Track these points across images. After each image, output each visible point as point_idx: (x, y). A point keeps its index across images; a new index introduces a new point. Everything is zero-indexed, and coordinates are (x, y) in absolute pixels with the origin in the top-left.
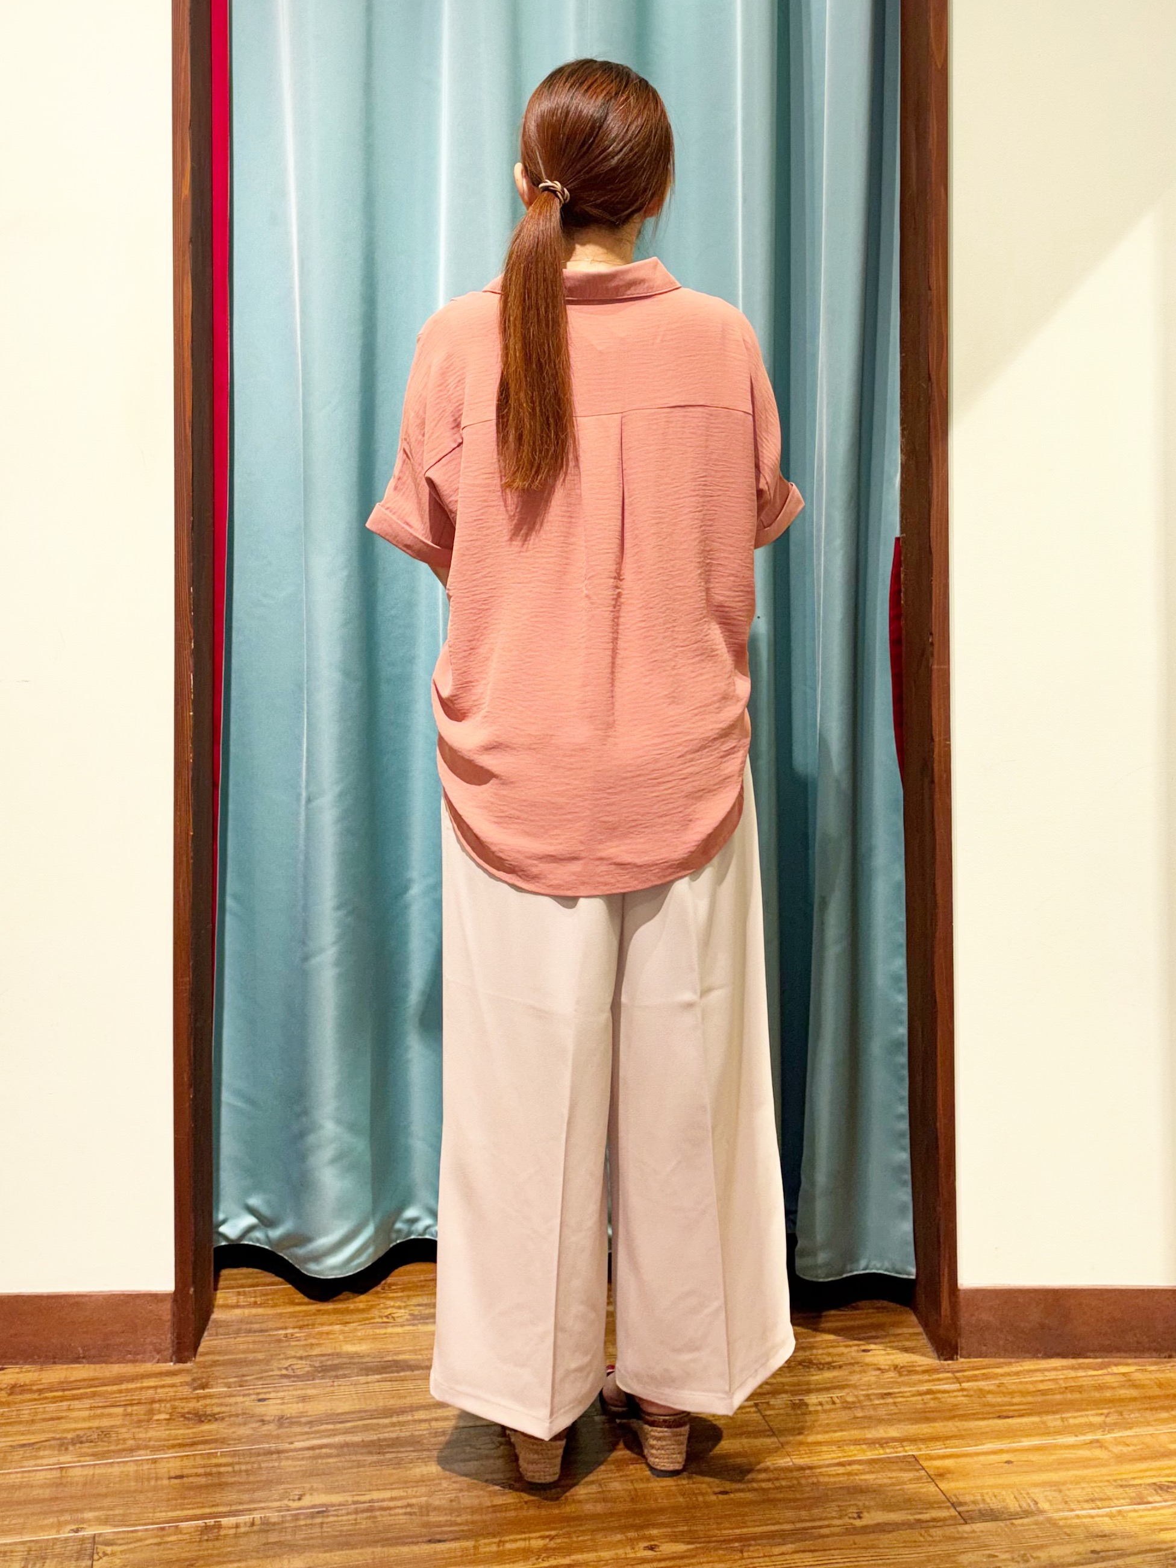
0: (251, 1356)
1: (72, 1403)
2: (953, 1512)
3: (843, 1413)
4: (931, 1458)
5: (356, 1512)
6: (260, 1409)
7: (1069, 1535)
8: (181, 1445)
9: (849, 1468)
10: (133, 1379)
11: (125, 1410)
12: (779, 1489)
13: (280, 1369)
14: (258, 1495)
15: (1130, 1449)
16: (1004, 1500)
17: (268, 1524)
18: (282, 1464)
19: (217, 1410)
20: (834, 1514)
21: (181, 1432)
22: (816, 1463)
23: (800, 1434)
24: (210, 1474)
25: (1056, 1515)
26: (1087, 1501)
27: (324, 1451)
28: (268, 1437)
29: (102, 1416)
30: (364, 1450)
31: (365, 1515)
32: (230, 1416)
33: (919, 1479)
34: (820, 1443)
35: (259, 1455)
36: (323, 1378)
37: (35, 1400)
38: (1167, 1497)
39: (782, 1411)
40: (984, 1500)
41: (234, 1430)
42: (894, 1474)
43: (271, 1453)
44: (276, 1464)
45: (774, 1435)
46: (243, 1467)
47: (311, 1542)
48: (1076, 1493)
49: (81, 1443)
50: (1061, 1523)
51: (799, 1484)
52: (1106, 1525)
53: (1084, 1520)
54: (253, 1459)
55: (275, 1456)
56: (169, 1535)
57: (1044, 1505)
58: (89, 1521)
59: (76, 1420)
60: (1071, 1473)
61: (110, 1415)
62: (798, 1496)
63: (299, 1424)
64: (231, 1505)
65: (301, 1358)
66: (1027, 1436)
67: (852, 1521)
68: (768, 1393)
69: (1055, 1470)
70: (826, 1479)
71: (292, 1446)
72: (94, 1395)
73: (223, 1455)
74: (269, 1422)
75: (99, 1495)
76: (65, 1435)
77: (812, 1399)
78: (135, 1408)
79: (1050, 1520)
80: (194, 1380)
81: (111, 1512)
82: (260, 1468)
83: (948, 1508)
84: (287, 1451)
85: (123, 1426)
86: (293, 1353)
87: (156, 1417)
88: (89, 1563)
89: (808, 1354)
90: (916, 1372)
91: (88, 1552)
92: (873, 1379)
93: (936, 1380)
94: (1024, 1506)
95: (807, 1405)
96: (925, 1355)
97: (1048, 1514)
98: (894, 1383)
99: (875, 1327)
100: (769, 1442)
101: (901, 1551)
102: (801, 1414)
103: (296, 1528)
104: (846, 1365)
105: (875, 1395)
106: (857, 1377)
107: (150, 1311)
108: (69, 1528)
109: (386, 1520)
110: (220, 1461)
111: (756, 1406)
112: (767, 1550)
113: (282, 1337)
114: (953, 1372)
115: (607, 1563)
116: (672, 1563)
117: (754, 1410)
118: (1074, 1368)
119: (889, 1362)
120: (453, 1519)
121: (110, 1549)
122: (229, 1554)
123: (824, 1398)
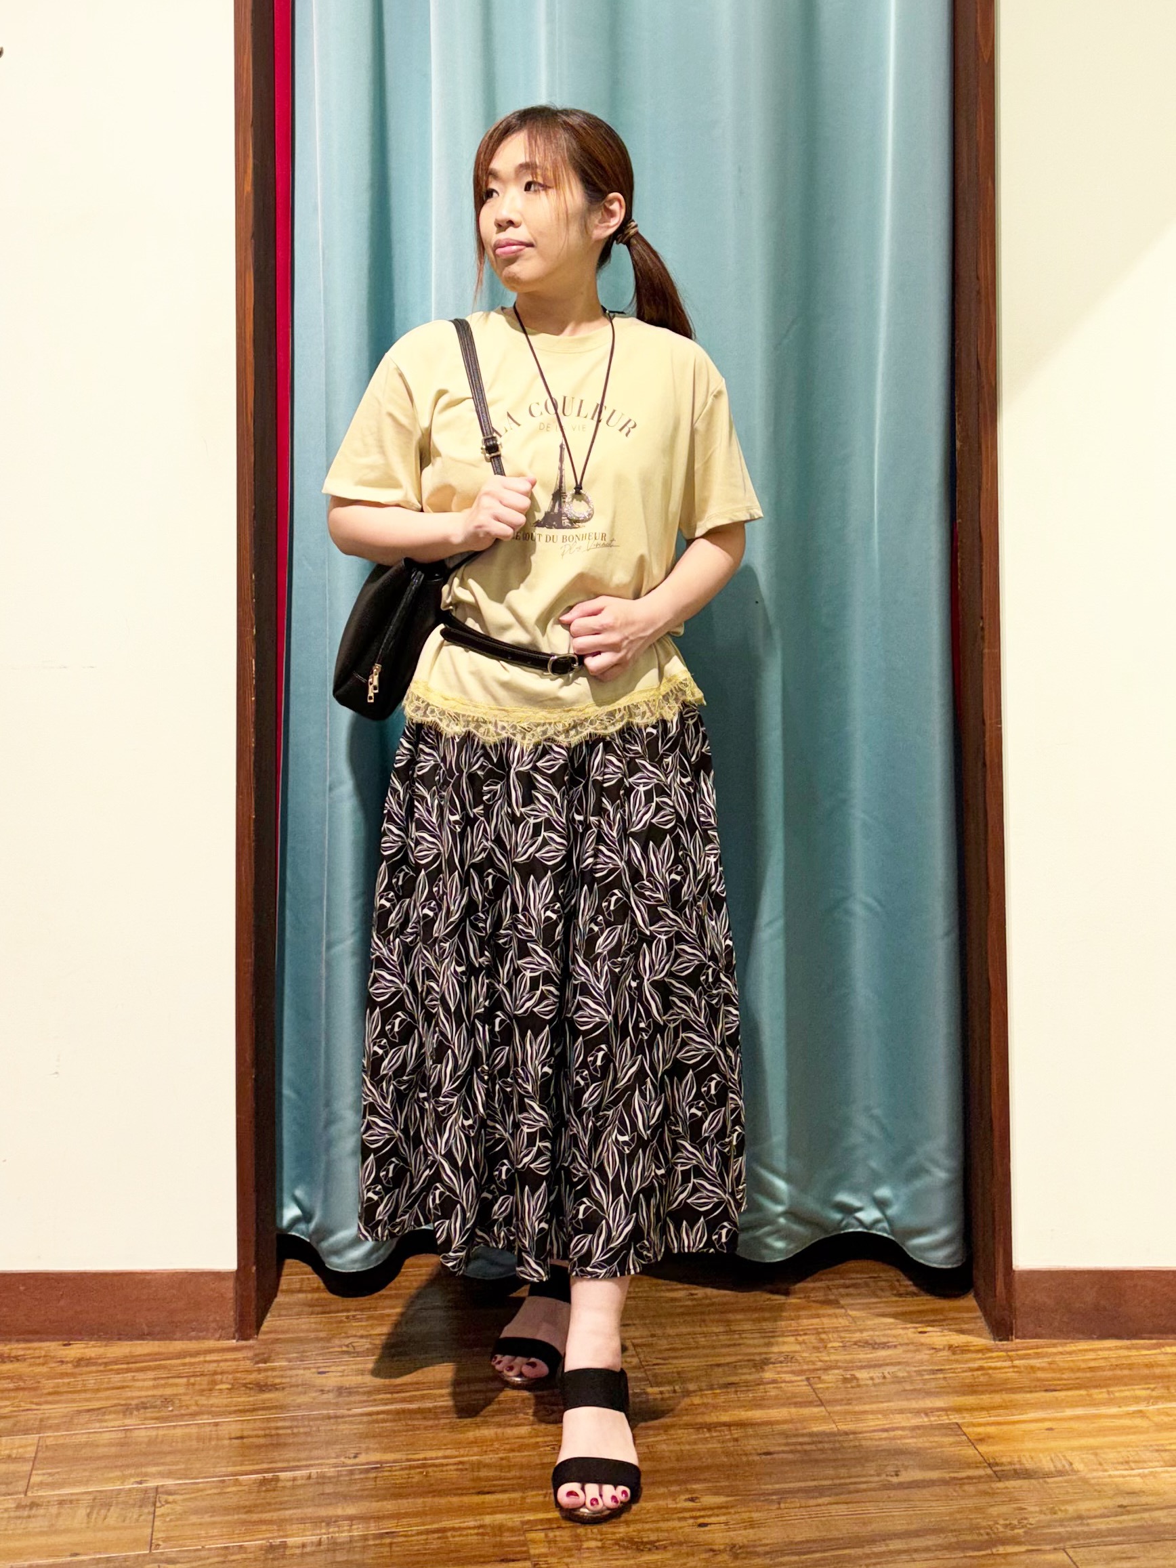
0: (312, 1335)
1: (137, 1374)
2: (989, 1471)
3: (893, 1386)
4: (974, 1425)
5: (411, 1468)
6: (320, 1380)
7: (1099, 1492)
8: (240, 1411)
9: (892, 1434)
10: (195, 1354)
11: (188, 1381)
12: (822, 1451)
13: (340, 1346)
14: (315, 1453)
15: (1171, 1419)
16: (1041, 1461)
17: (323, 1477)
18: (341, 1427)
19: (277, 1381)
20: (873, 1472)
21: (242, 1399)
22: (860, 1430)
23: (848, 1404)
24: (270, 1436)
25: (1089, 1476)
26: (1122, 1463)
27: (381, 1416)
28: (326, 1404)
29: (164, 1386)
30: (419, 1416)
31: (419, 1470)
32: (291, 1386)
33: (960, 1442)
34: (865, 1412)
35: (316, 1419)
37: (101, 1371)
39: (830, 1385)
40: (1020, 1461)
41: (293, 1398)
42: (936, 1439)
43: (329, 1418)
44: (334, 1428)
45: (822, 1403)
46: (302, 1430)
47: (365, 1493)
48: (1112, 1455)
49: (146, 1408)
50: (1093, 1481)
51: (844, 1448)
52: (1137, 1483)
53: (1116, 1479)
54: (311, 1423)
55: (332, 1421)
56: (228, 1486)
57: (1078, 1466)
58: (154, 1474)
59: (141, 1389)
60: (1107, 1439)
62: (840, 1456)
63: (358, 1393)
64: (288, 1461)
65: (362, 1337)
66: (1068, 1407)
67: (890, 1478)
68: (818, 1370)
69: (1094, 1436)
70: (869, 1443)
71: (351, 1412)
72: (158, 1367)
73: (284, 1419)
74: (329, 1391)
75: (159, 1453)
76: (129, 1402)
77: (862, 1375)
78: (198, 1378)
79: (1083, 1479)
80: (256, 1355)
81: (174, 1467)
82: (319, 1431)
83: (984, 1467)
84: (344, 1416)
85: (185, 1394)
86: (354, 1333)
87: (219, 1387)
88: (152, 1509)
89: (865, 1335)
90: (969, 1351)
91: (152, 1500)
92: (926, 1357)
93: (986, 1358)
94: (1060, 1466)
95: (857, 1379)
96: (980, 1336)
97: (1083, 1474)
98: (949, 1361)
99: (934, 1311)
100: (816, 1410)
101: (934, 1504)
102: (852, 1387)
103: (352, 1482)
104: (900, 1344)
105: (925, 1370)
106: (909, 1355)
107: (213, 1290)
108: (133, 1480)
109: (439, 1475)
110: (280, 1424)
111: (808, 1379)
112: (803, 1503)
113: (344, 1319)
114: (1007, 1351)
115: (648, 1512)
116: (710, 1513)
117: (805, 1383)
118: (1128, 1348)
119: (945, 1343)
120: (503, 1474)
121: (171, 1498)
122: (286, 1502)
123: (876, 1373)
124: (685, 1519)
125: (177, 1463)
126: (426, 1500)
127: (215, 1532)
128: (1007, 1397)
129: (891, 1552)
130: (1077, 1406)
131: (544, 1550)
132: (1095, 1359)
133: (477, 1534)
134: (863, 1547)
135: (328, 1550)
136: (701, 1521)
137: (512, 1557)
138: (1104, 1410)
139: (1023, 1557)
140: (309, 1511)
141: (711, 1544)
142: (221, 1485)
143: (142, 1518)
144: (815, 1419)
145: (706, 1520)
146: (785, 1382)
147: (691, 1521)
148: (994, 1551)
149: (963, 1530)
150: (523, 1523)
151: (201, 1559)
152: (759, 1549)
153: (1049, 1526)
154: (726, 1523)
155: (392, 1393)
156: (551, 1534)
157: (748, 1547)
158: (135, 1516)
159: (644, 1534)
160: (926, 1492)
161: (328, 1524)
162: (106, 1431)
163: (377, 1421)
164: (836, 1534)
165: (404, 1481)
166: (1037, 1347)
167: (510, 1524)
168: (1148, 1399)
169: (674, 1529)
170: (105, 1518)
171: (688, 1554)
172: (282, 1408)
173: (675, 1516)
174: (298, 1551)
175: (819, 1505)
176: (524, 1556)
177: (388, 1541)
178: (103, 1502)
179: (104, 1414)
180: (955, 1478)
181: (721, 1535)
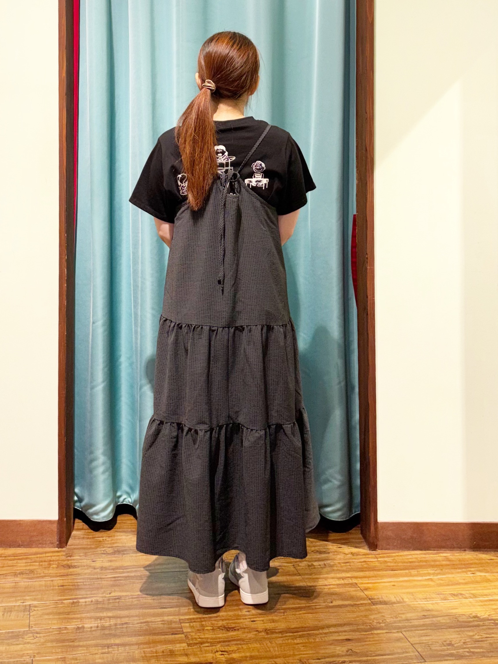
0: (89, 547)
1: (18, 561)
2: (369, 602)
3: (329, 568)
4: (362, 583)
6: (93, 564)
7: (415, 610)
8: (62, 576)
9: (329, 587)
10: (42, 553)
11: (39, 564)
13: (101, 551)
14: (93, 592)
15: (444, 582)
16: (390, 598)
17: (98, 601)
18: (103, 582)
19: (76, 564)
20: (322, 602)
21: (62, 571)
22: (316, 585)
23: (310, 575)
24: (75, 585)
25: (411, 603)
26: (424, 599)
27: (119, 578)
28: (97, 573)
29: (30, 565)
31: (136, 599)
32: (82, 566)
33: (358, 590)
34: (318, 578)
35: (93, 579)
36: (119, 554)
37: (3, 560)
38: (456, 598)
39: (303, 568)
40: (382, 598)
41: (83, 571)
42: (346, 589)
43: (98, 579)
44: (100, 582)
45: (300, 575)
46: (87, 583)
47: (114, 608)
48: (420, 596)
49: (23, 574)
50: (412, 606)
52: (430, 607)
53: (422, 605)
54: (91, 581)
55: (100, 580)
56: (59, 605)
57: (406, 600)
58: (28, 599)
59: (21, 566)
60: (418, 589)
61: (33, 565)
63: (109, 569)
64: (83, 595)
65: (109, 547)
66: (400, 577)
67: (329, 604)
69: (412, 588)
70: (320, 590)
71: (106, 577)
72: (27, 558)
73: (80, 579)
74: (97, 568)
75: (30, 591)
76: (16, 571)
77: (315, 564)
78: (43, 563)
79: (409, 605)
80: (66, 554)
81: (37, 597)
82: (94, 584)
83: (367, 600)
84: (104, 578)
85: (39, 569)
86: (106, 546)
87: (52, 566)
88: (28, 613)
89: (316, 548)
90: (360, 555)
91: (28, 610)
92: (342, 557)
93: (368, 558)
94: (398, 599)
95: (314, 565)
96: (364, 549)
97: (407, 603)
98: (351, 558)
99: (344, 539)
100: (298, 578)
101: (348, 614)
102: (312, 569)
103: (109, 603)
104: (331, 552)
105: (342, 562)
106: (335, 556)
107: (48, 527)
108: (20, 602)
109: (145, 601)
110: (78, 581)
111: (293, 565)
112: (294, 613)
113: (102, 540)
114: (375, 555)
115: (230, 616)
116: (256, 616)
117: (292, 567)
118: (425, 554)
119: (349, 551)
120: (171, 601)
121: (36, 609)
122: (83, 611)
123: (320, 563)
124: (246, 619)
125: (37, 595)
126: (140, 610)
127: (55, 622)
128: (376, 573)
129: (331, 632)
130: (405, 577)
131: (189, 630)
132: (410, 558)
133: (162, 624)
134: (318, 630)
135: (101, 630)
136: (252, 620)
137: (176, 632)
138: (416, 578)
139: (385, 635)
140: (92, 614)
141: (256, 628)
142: (55, 604)
143: (25, 616)
144: (297, 580)
145: (255, 619)
146: (284, 566)
147: (249, 620)
148: (372, 632)
149: (359, 624)
150: (180, 620)
151: (50, 632)
152: (277, 631)
153: (395, 623)
154: (263, 621)
155: (123, 569)
156: (192, 624)
157: (273, 630)
158: (22, 616)
159: (229, 625)
160: (344, 609)
161: (101, 620)
162: (8, 582)
163: (118, 580)
164: (307, 625)
165: (130, 603)
166: (387, 554)
167: (175, 620)
168: (433, 574)
169: (241, 623)
170: (10, 616)
171: (247, 632)
172: (79, 574)
173: (242, 618)
174: (89, 630)
175: (301, 614)
176: (181, 632)
177: (126, 626)
178: (8, 610)
179: (6, 576)
180: (356, 604)
181: (261, 625)
